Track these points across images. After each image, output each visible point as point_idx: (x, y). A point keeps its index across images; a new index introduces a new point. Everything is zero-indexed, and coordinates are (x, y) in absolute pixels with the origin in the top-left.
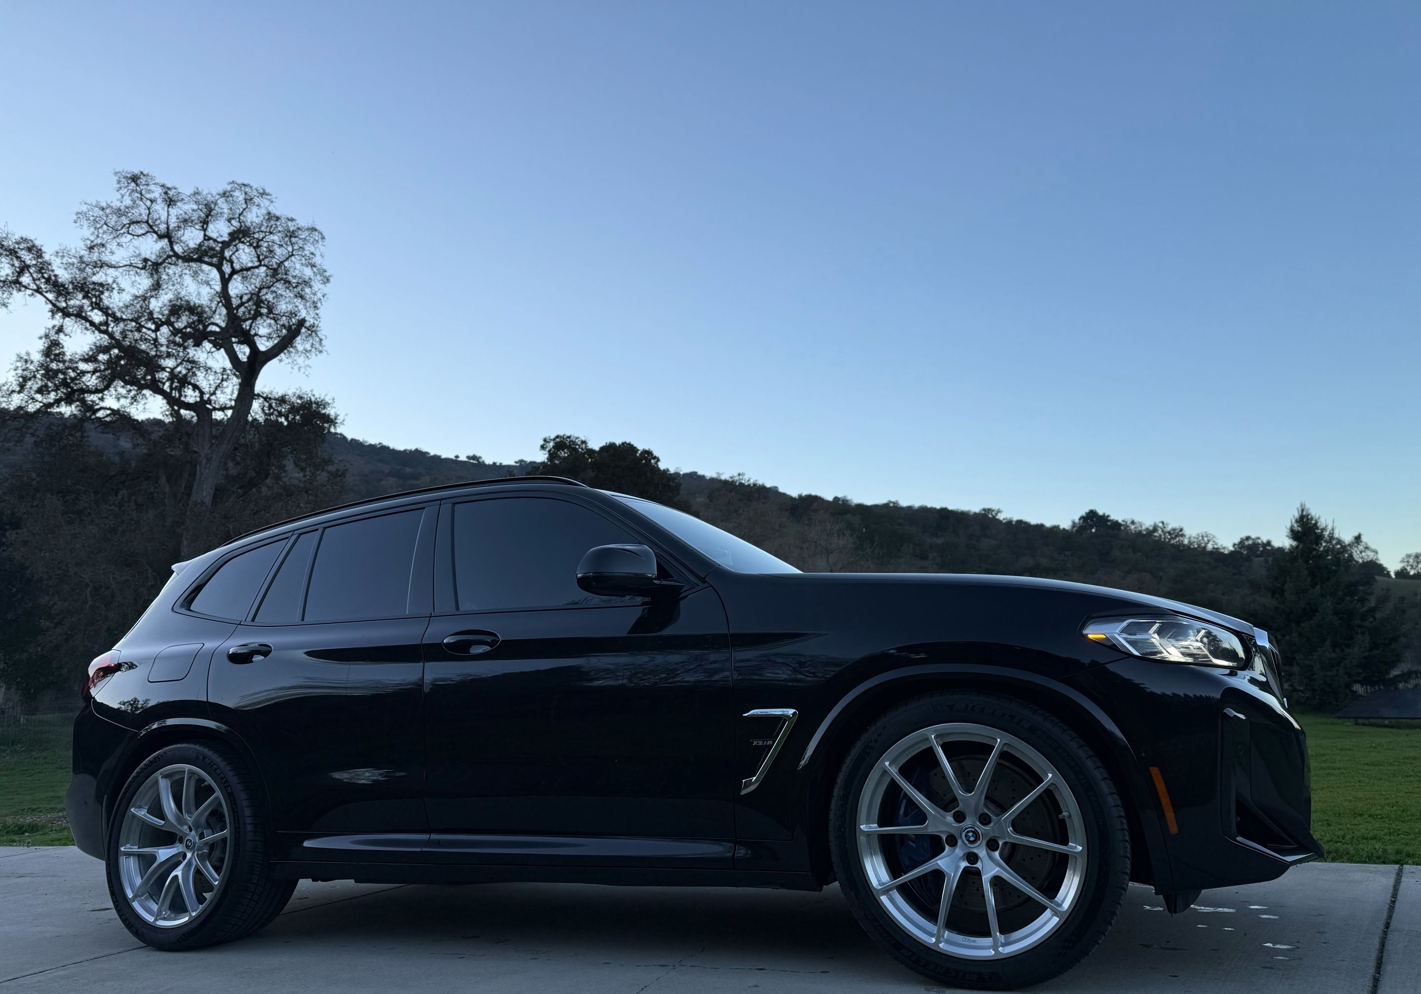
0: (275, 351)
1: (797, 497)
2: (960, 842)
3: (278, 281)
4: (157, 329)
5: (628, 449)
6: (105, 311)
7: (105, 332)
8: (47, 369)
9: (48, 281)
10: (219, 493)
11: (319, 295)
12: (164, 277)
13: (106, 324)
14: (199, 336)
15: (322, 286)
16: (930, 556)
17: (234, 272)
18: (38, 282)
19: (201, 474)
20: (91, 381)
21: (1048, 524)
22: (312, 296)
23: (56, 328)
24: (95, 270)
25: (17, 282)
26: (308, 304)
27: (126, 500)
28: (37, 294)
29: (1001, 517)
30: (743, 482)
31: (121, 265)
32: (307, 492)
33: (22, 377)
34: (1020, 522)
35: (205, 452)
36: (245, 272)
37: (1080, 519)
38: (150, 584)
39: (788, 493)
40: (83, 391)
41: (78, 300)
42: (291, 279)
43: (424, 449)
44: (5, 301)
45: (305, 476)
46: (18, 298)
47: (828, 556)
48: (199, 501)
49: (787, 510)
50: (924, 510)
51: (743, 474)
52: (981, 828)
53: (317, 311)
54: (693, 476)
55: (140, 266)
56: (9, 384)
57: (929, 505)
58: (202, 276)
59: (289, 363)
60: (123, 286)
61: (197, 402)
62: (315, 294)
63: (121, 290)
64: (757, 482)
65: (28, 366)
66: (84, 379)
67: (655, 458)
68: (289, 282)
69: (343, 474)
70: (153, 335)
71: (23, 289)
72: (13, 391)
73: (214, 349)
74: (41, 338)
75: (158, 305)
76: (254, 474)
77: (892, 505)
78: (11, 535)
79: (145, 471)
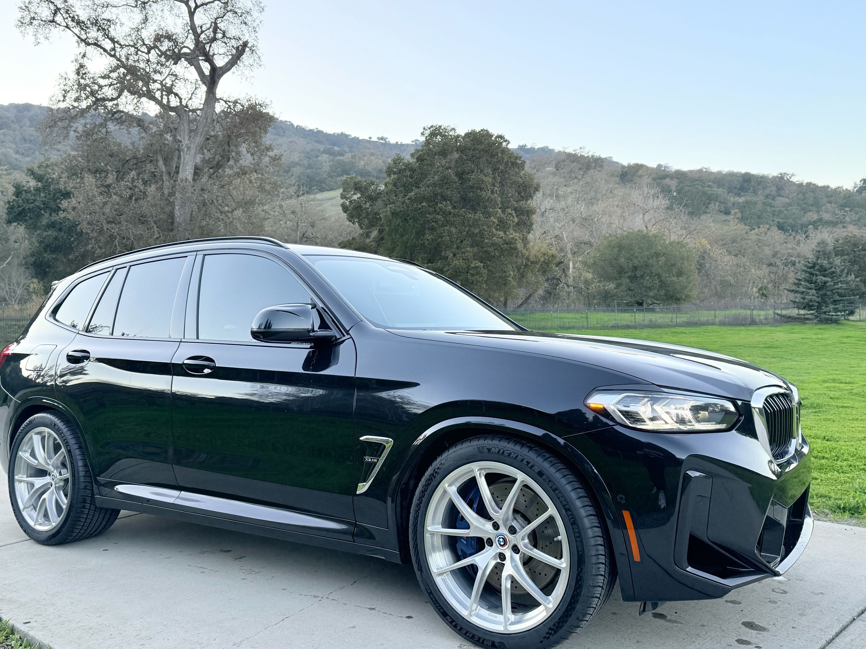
0: (228, 66)
1: (626, 165)
2: (494, 544)
3: (228, 11)
4: (149, 52)
5: (485, 135)
6: (112, 40)
7: (114, 56)
8: (79, 84)
9: (73, 20)
10: (197, 172)
11: (258, 22)
12: (150, 13)
13: (114, 49)
14: (176, 57)
15: (258, 15)
16: (732, 211)
17: (197, 7)
18: (66, 20)
19: (184, 158)
20: (109, 92)
21: (833, 186)
22: (253, 22)
23: (82, 54)
24: (103, 9)
25: (53, 21)
26: (250, 29)
27: (136, 178)
28: (67, 29)
29: (794, 179)
30: (584, 154)
31: (120, 5)
32: (256, 172)
33: (64, 90)
34: (809, 184)
35: (186, 142)
36: (205, 6)
37: (861, 181)
38: (156, 237)
39: (620, 162)
40: (104, 99)
41: (93, 34)
42: (237, 10)
43: (347, 133)
44: (47, 35)
45: (254, 159)
46: (56, 32)
47: (644, 214)
48: (184, 178)
49: (617, 176)
50: (731, 175)
51: (584, 148)
52: (509, 537)
53: (256, 35)
54: (544, 150)
55: (134, 5)
56: (56, 96)
57: (736, 170)
58: (175, 11)
59: (239, 75)
60: (123, 21)
61: (177, 106)
62: (254, 21)
63: (122, 24)
64: (595, 154)
65: (67, 82)
66: (103, 91)
67: (506, 141)
68: (236, 13)
69: (280, 158)
70: (147, 56)
71: (58, 26)
72: (59, 101)
73: (189, 65)
74: (72, 62)
75: (148, 34)
76: (220, 158)
77: (704, 170)
78: (64, 204)
79: (148, 156)
